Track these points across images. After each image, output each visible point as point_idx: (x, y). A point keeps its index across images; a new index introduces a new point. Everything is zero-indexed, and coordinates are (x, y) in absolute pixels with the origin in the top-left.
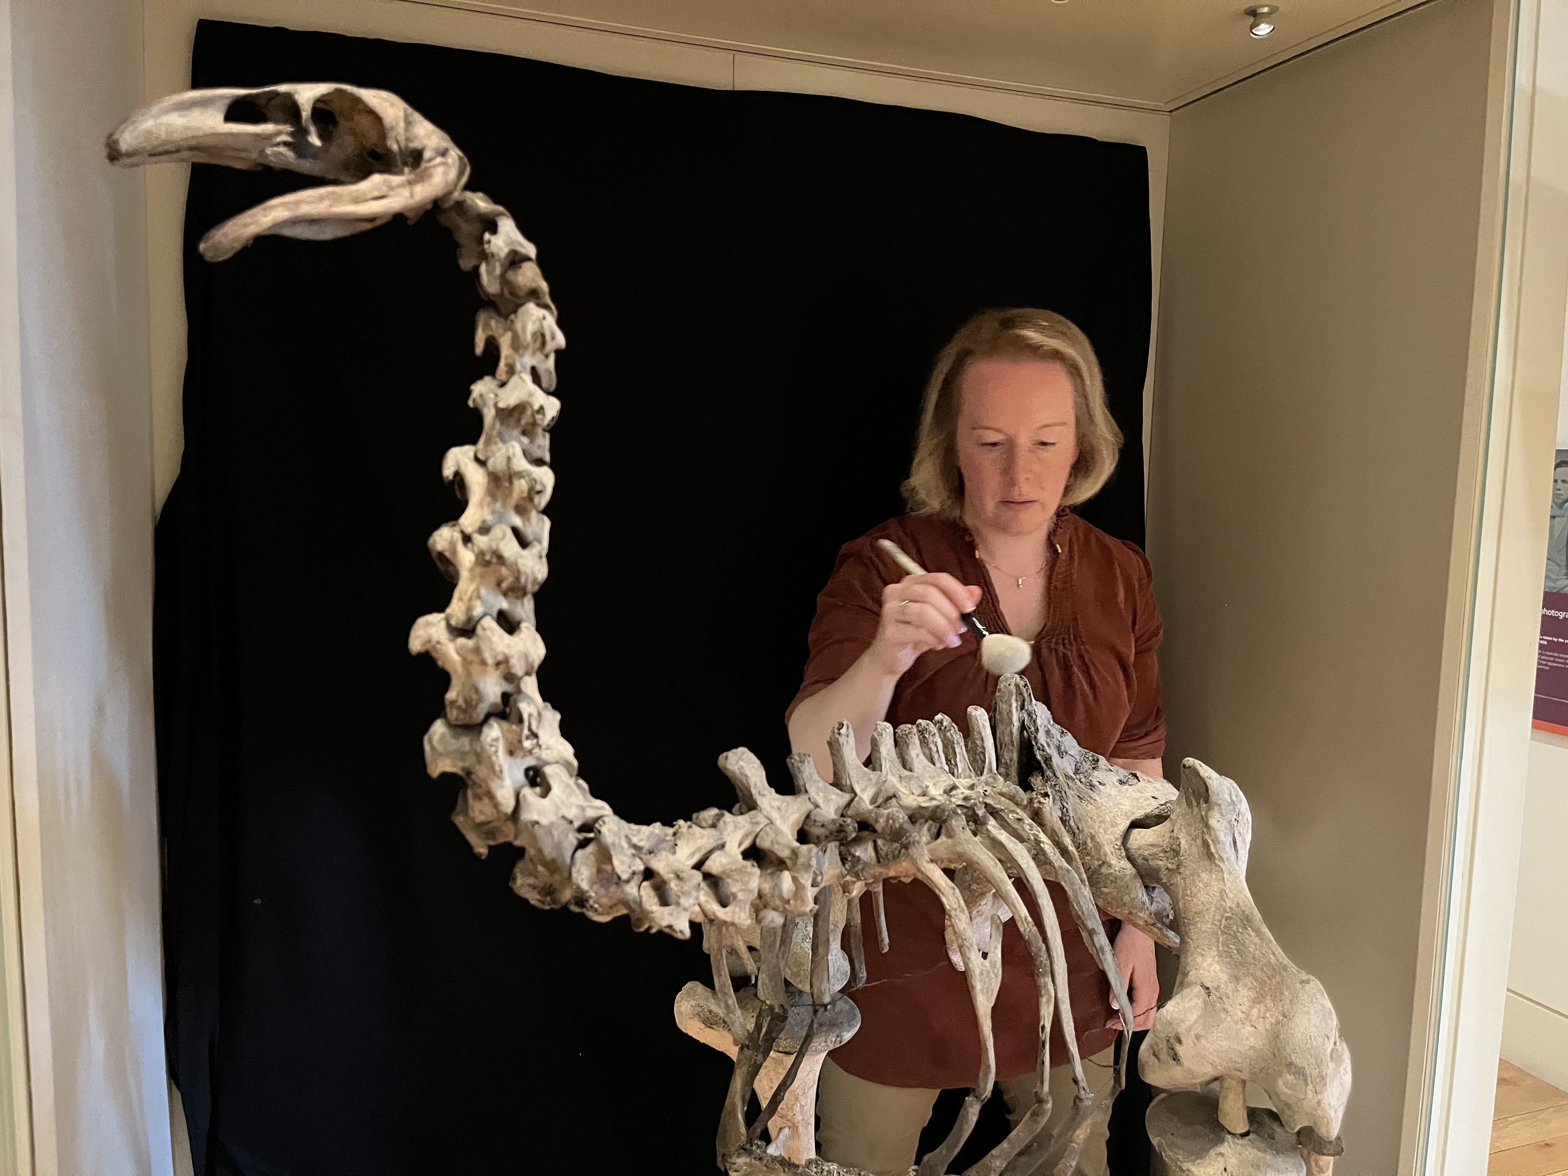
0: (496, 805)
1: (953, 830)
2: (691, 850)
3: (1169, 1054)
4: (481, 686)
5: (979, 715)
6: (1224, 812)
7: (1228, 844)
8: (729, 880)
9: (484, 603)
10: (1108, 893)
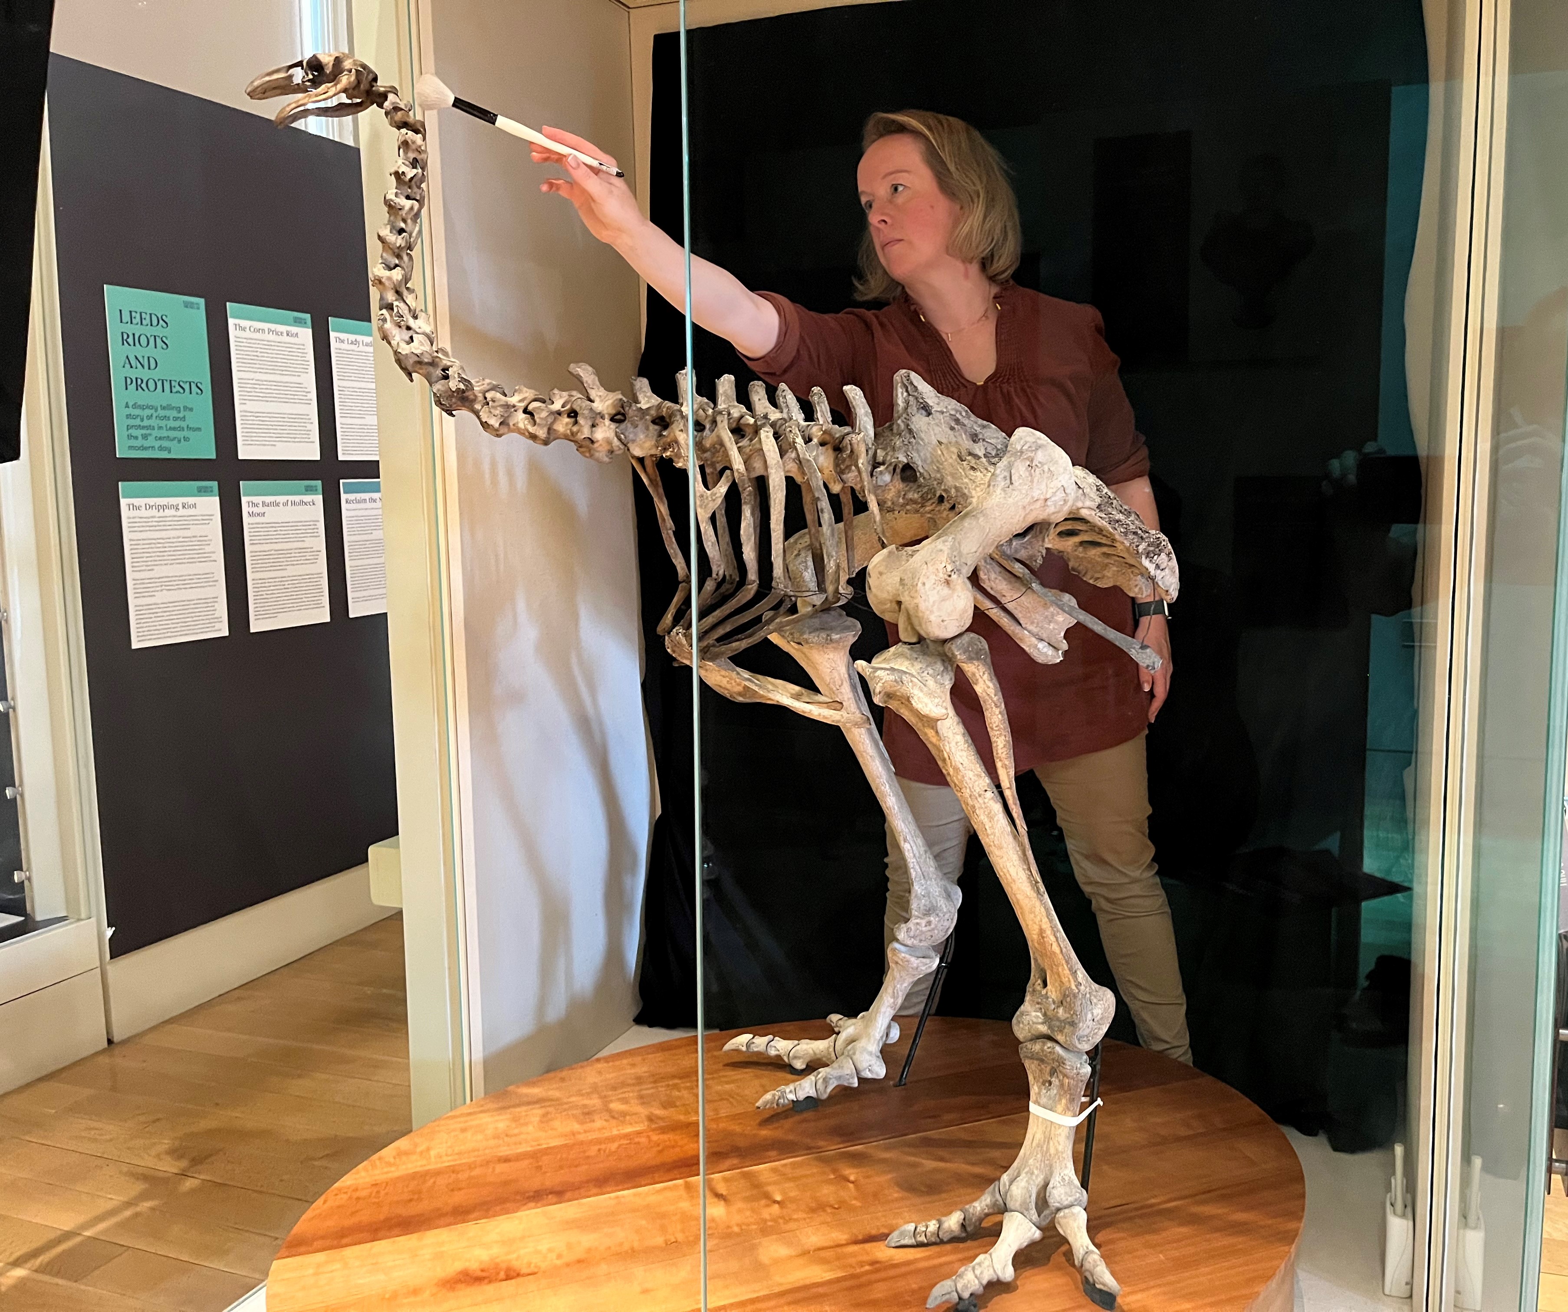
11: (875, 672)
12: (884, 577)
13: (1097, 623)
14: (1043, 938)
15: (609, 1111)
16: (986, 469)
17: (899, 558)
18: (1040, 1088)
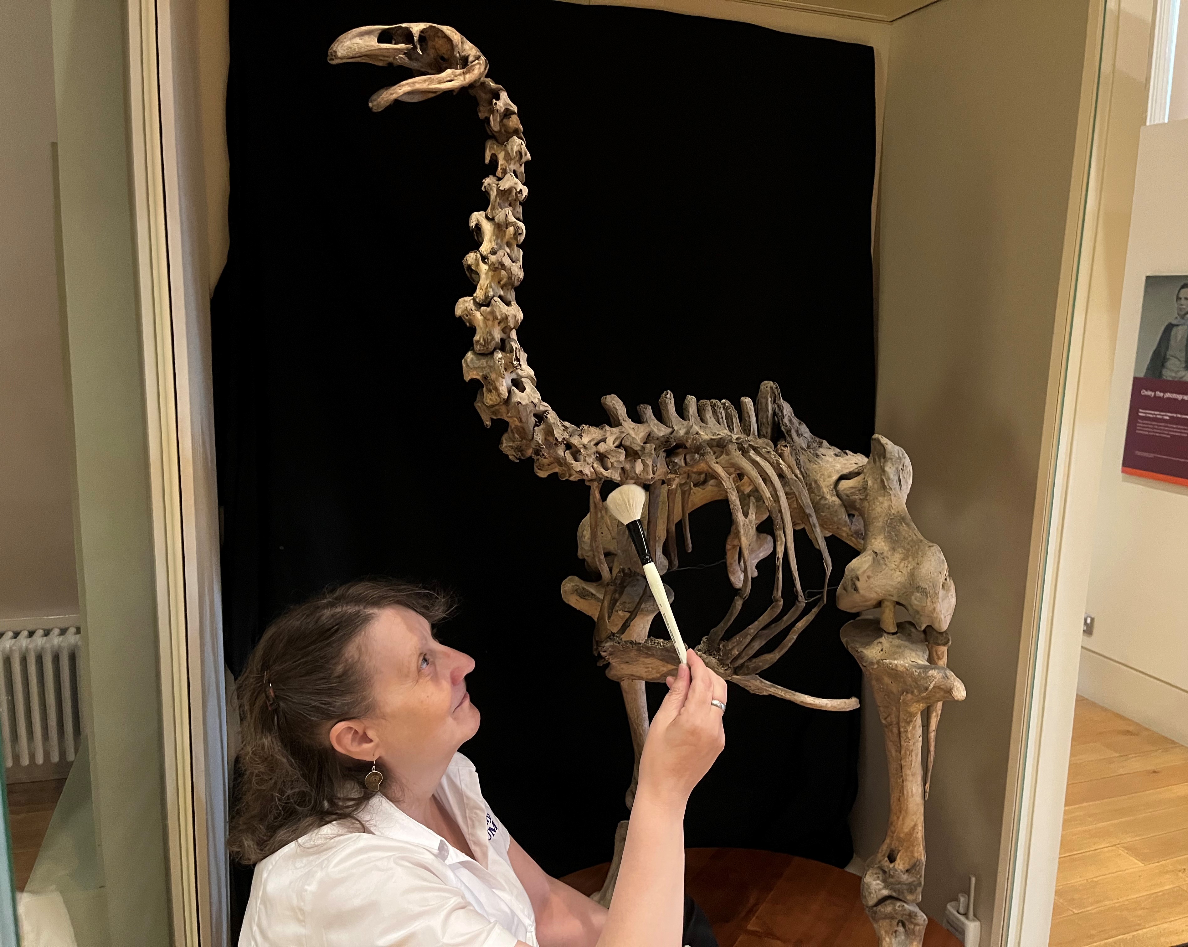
0: (499, 395)
1: (730, 451)
2: (590, 439)
3: (852, 588)
4: (492, 333)
5: (748, 401)
6: (893, 462)
7: (895, 481)
8: (609, 456)
9: (493, 290)
10: (824, 516)
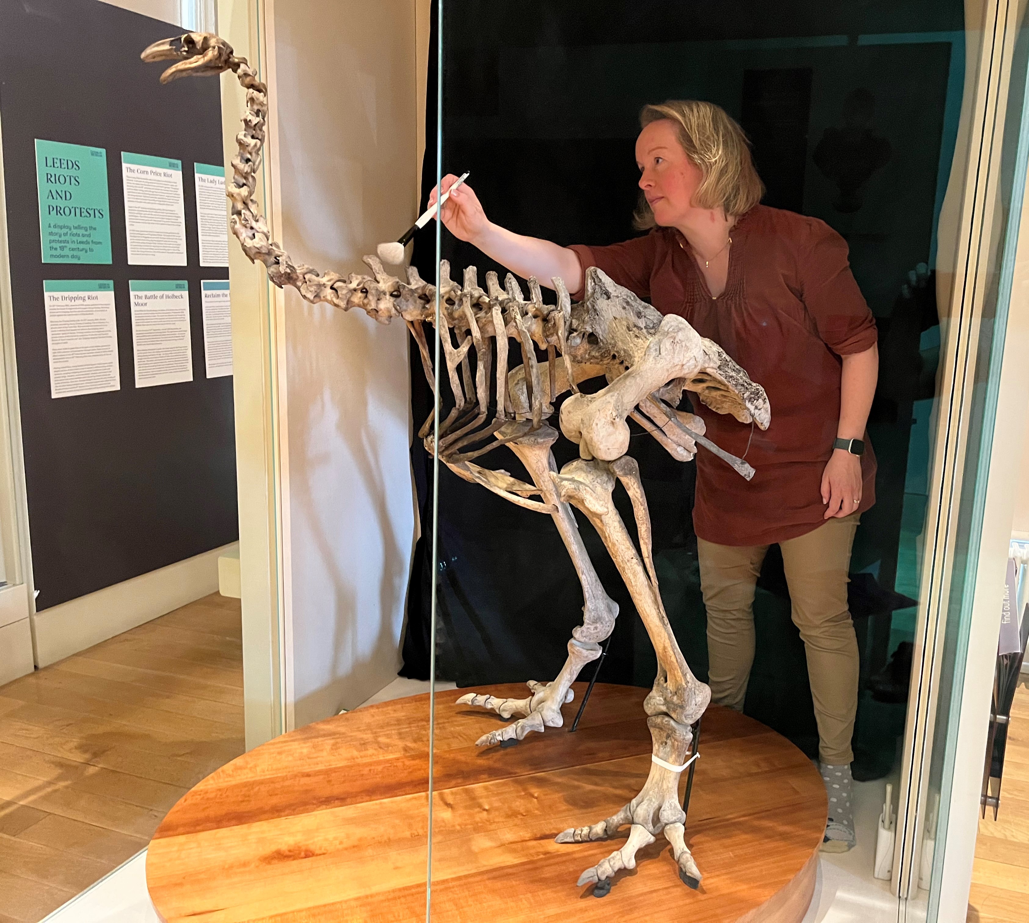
11: (561, 481)
12: (572, 414)
13: (713, 446)
14: (666, 652)
15: (378, 743)
16: (646, 337)
17: (582, 403)
18: (659, 746)
